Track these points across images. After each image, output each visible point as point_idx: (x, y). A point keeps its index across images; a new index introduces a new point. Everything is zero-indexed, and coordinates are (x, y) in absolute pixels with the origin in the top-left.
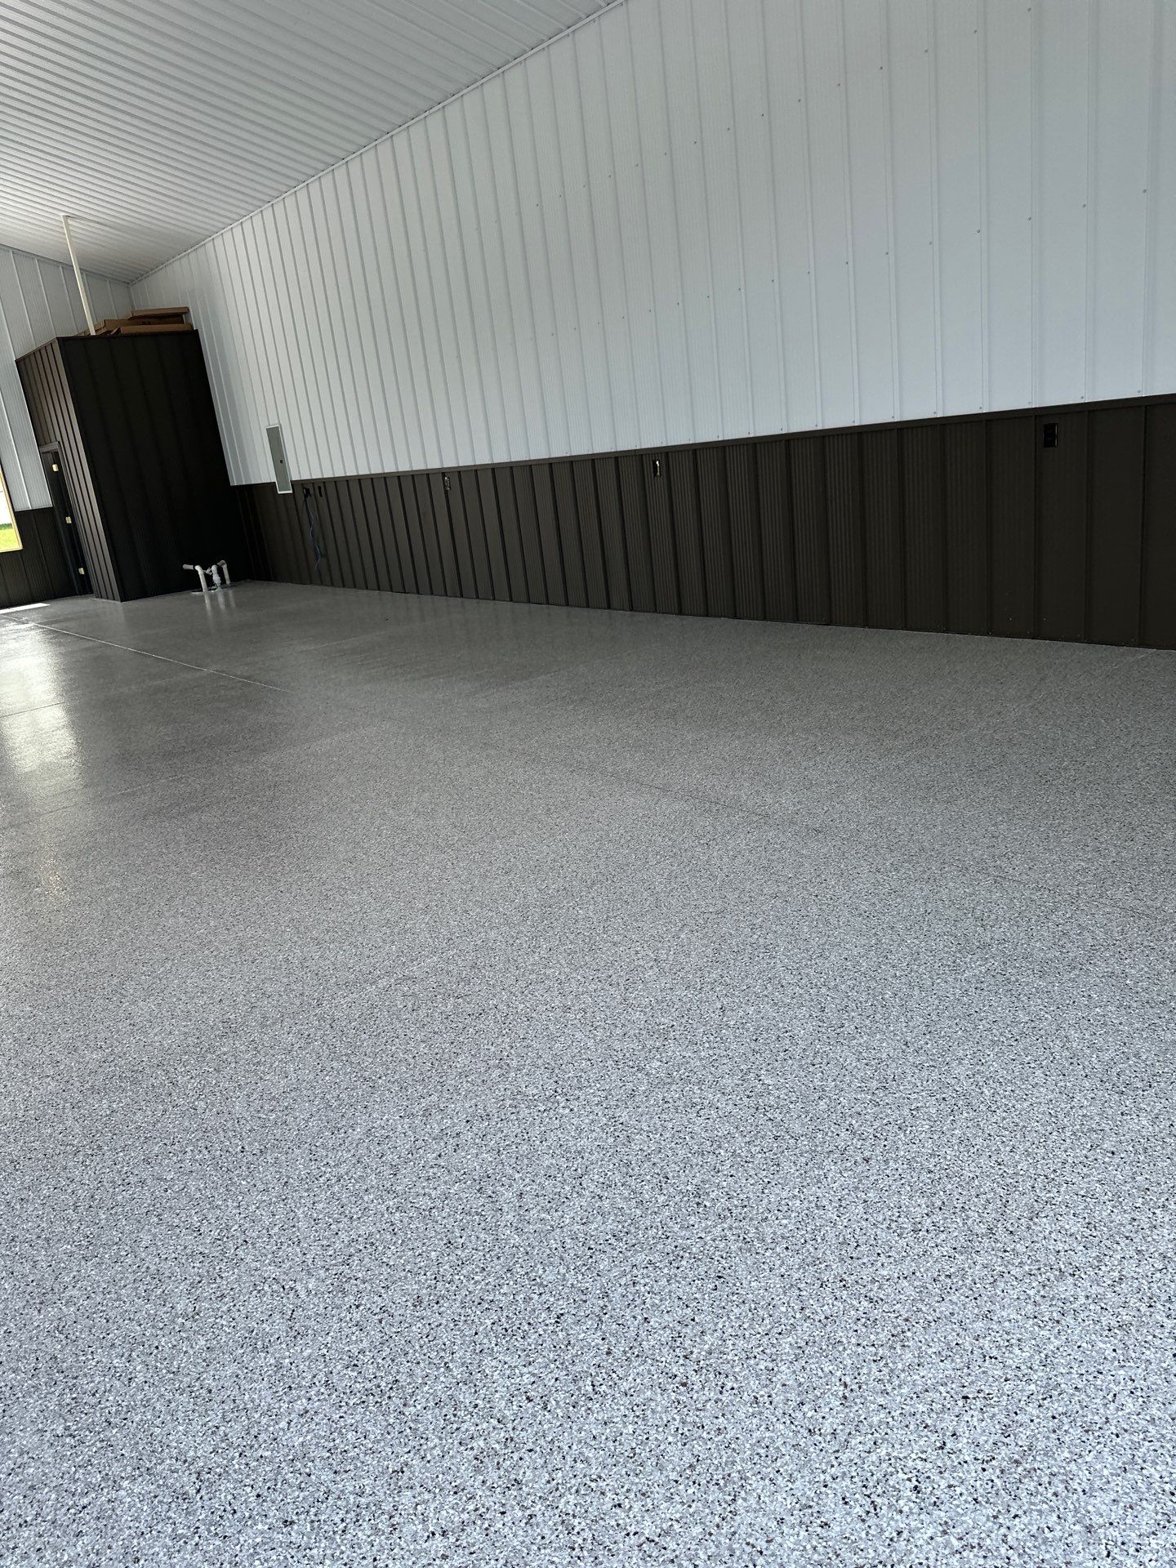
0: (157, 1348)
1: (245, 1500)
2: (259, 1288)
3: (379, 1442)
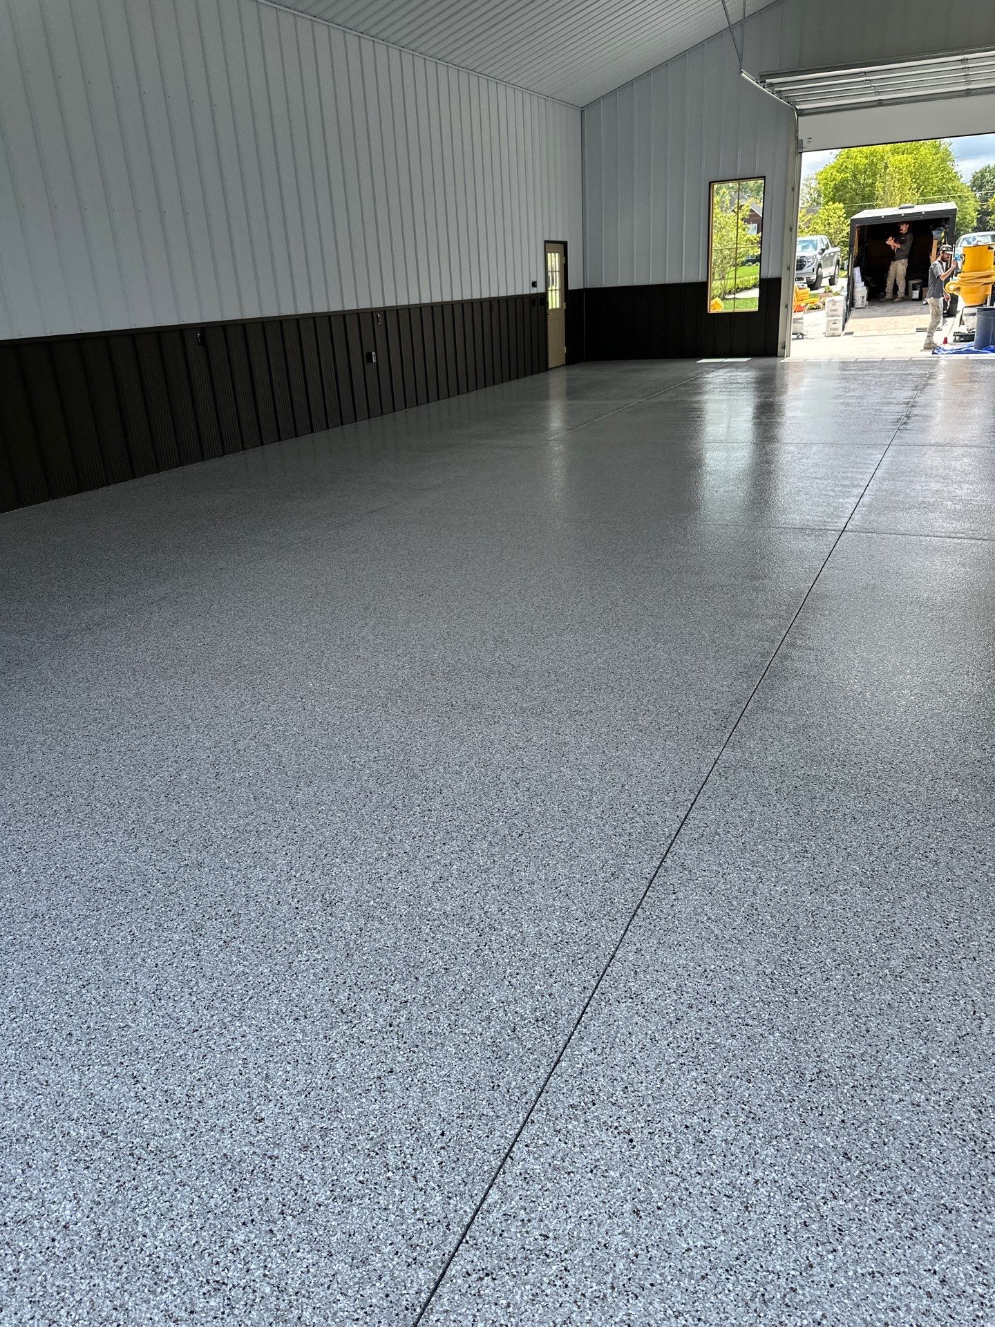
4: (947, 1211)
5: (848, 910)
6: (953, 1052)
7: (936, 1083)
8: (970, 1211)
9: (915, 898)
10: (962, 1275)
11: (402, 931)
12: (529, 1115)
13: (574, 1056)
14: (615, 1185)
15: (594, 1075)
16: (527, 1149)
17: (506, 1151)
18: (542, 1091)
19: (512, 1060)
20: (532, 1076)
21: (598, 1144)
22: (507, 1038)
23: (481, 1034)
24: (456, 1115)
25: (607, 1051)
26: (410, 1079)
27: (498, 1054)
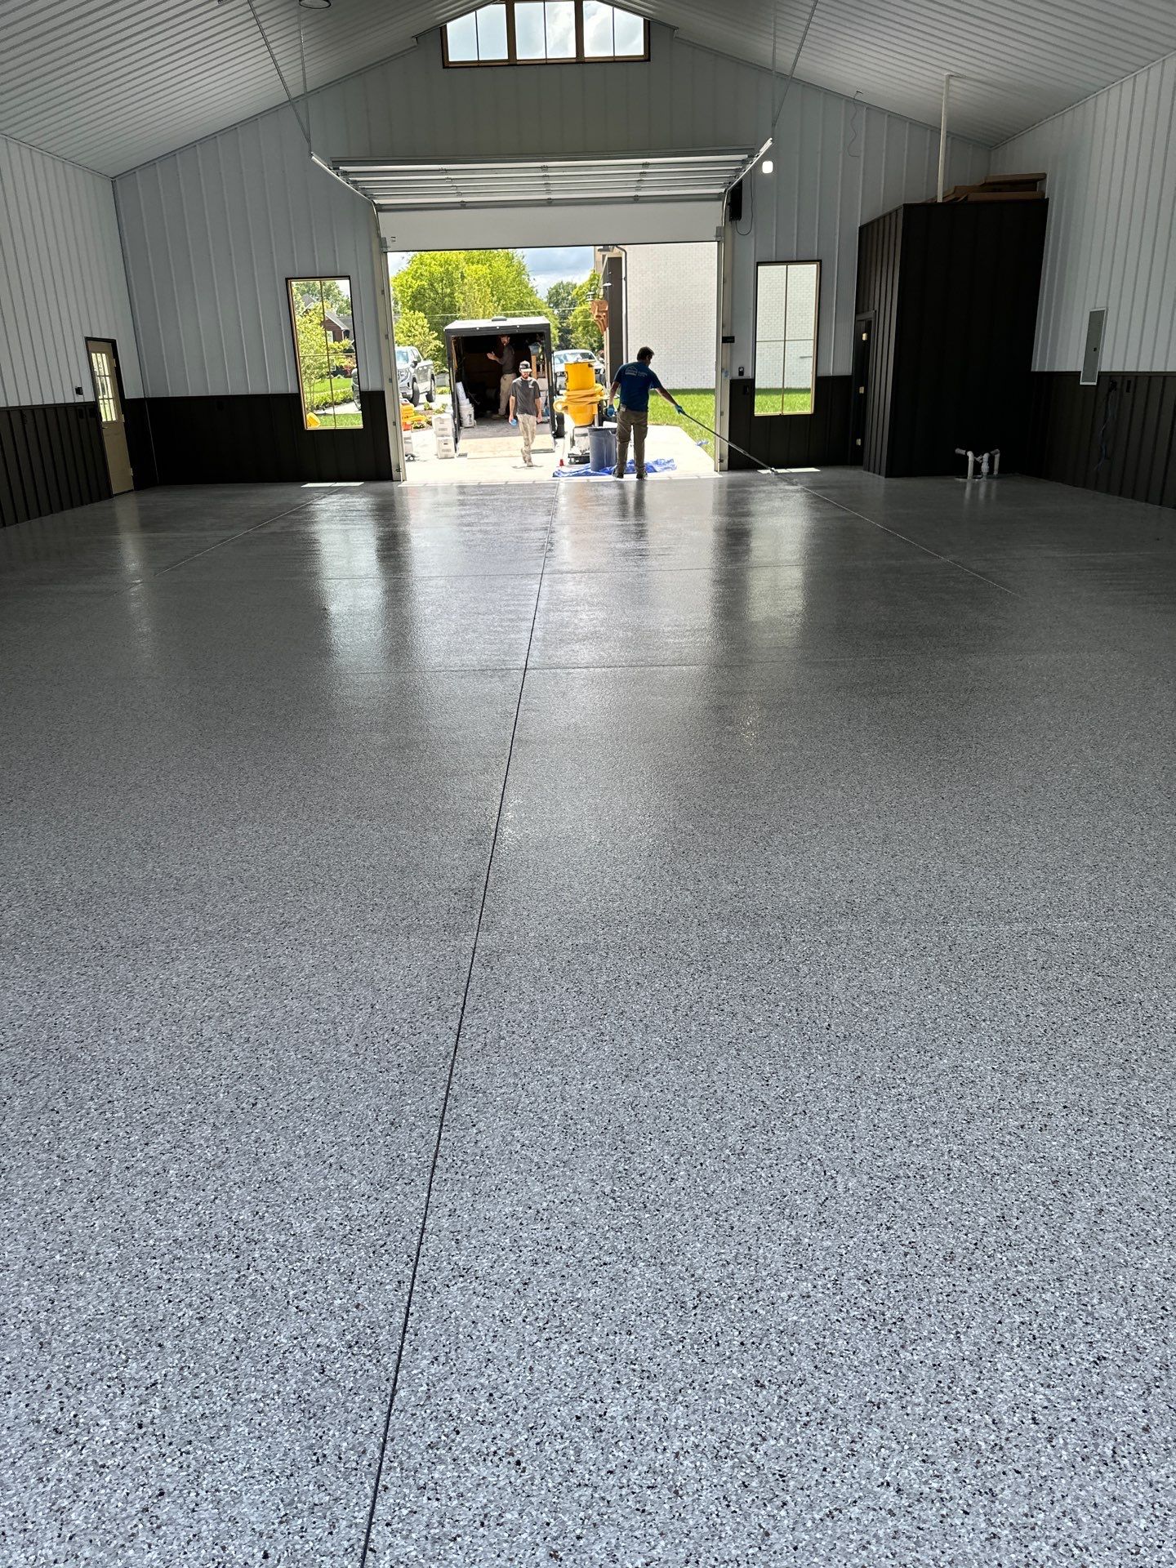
0: (701, 1164)
1: (730, 1340)
2: (803, 1160)
3: (865, 1365)
4: (876, 1408)
5: (666, 1091)
6: (820, 1223)
7: (816, 1265)
8: (896, 1399)
9: (727, 1059)
10: (913, 1476)
11: (118, 1284)
12: (378, 1480)
13: (412, 1377)
14: (517, 1531)
15: (447, 1393)
16: (389, 1529)
17: (363, 1543)
18: (385, 1441)
19: (332, 1412)
20: (366, 1426)
21: (479, 1485)
22: (316, 1385)
23: (279, 1392)
24: (276, 1521)
25: (453, 1355)
26: (193, 1494)
27: (308, 1410)
